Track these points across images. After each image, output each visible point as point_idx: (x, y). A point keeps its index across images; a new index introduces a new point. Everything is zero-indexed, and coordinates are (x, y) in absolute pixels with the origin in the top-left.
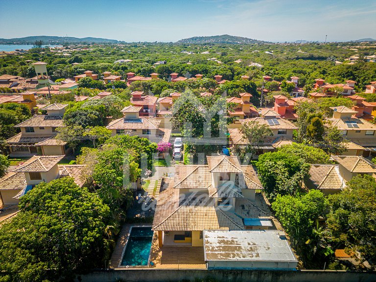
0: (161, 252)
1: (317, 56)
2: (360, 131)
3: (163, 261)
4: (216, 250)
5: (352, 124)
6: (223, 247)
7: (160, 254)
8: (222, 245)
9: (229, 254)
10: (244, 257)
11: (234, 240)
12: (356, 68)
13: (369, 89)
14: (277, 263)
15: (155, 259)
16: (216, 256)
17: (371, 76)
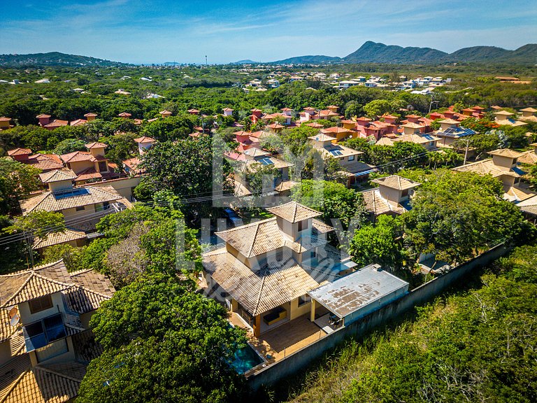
0: (264, 341)
1: (211, 82)
2: (343, 158)
3: (277, 349)
4: (341, 305)
5: (336, 151)
6: (344, 299)
7: (265, 343)
8: (339, 297)
9: (355, 302)
10: (369, 299)
11: (346, 288)
12: (281, 94)
13: (304, 116)
14: (395, 292)
15: (266, 352)
16: (345, 309)
17: (299, 101)
